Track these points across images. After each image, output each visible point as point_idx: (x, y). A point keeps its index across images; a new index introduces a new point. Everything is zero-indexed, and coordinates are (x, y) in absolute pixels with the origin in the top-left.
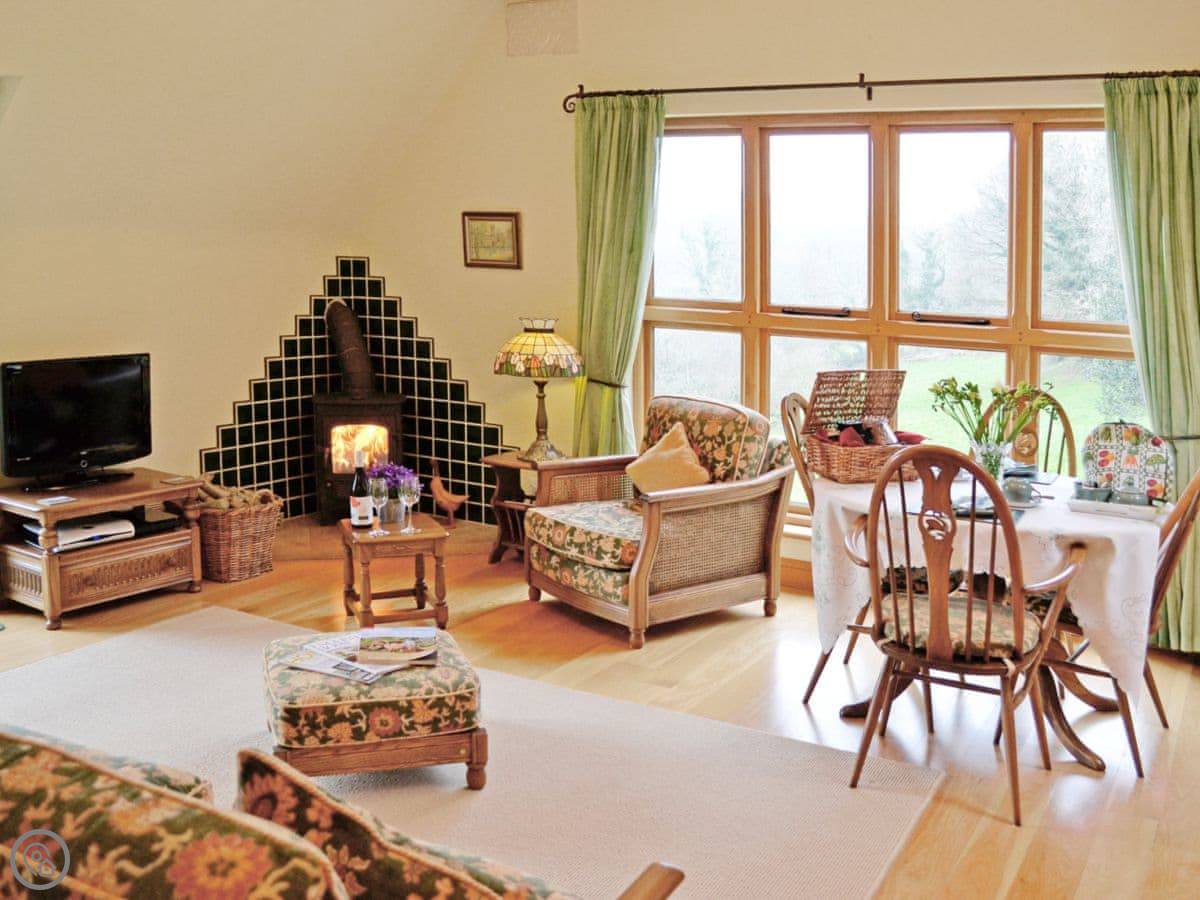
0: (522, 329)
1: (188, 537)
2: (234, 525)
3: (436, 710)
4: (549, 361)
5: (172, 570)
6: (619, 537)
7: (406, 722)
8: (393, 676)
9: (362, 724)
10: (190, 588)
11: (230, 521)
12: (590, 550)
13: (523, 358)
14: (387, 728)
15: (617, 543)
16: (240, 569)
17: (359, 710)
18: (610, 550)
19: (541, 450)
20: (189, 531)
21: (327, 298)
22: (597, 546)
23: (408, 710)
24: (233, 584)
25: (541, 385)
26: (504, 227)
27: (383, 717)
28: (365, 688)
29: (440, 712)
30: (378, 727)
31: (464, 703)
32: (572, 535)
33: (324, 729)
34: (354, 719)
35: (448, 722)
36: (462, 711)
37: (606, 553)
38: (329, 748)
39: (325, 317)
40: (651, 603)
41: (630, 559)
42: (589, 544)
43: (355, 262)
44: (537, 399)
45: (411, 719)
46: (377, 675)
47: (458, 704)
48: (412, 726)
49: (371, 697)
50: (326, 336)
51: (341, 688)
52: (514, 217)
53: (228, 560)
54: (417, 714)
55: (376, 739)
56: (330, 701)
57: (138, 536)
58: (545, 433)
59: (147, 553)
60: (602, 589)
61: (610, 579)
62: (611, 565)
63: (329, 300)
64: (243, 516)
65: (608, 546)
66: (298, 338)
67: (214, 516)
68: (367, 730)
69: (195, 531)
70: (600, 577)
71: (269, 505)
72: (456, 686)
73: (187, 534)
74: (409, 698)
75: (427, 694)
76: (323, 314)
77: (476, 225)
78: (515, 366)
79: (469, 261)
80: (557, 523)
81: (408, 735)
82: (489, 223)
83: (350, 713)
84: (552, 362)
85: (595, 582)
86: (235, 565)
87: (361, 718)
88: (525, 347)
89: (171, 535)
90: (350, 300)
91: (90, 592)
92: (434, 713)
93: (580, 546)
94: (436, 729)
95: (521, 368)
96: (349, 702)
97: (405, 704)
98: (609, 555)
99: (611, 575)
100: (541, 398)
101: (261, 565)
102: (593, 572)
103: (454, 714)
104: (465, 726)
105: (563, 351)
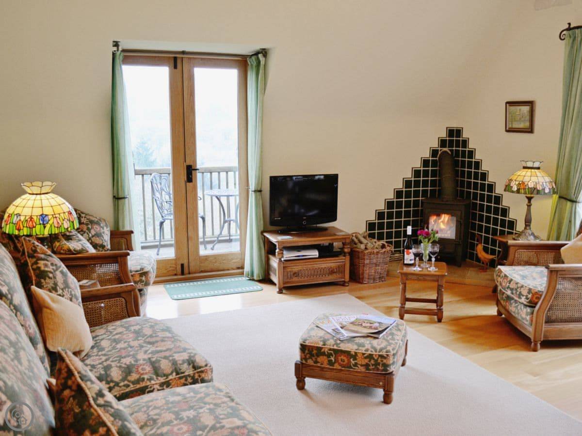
0: (522, 167)
1: (344, 260)
2: (366, 257)
3: (368, 360)
4: (531, 185)
5: (334, 274)
6: (532, 287)
7: (353, 362)
8: (355, 339)
9: (333, 359)
10: (343, 284)
11: (364, 255)
12: (516, 293)
13: (517, 183)
14: (344, 363)
15: (530, 291)
16: (368, 278)
17: (332, 352)
18: (525, 295)
19: (525, 235)
20: (344, 258)
21: (439, 149)
22: (519, 291)
23: (355, 356)
24: (365, 285)
25: (530, 199)
26: (526, 109)
27: (342, 357)
28: (339, 342)
29: (370, 361)
30: (340, 361)
31: (383, 359)
32: (510, 283)
33: (316, 357)
34: (329, 355)
35: (374, 367)
36: (381, 363)
37: (523, 296)
38: (319, 367)
39: (437, 159)
40: (545, 328)
41: (536, 300)
42: (516, 289)
43: (456, 130)
44: (526, 207)
45: (356, 361)
46: (347, 337)
47: (380, 359)
48: (356, 365)
49: (339, 347)
50: (438, 168)
51: (328, 340)
52: (531, 104)
53: (363, 274)
54: (358, 360)
55: (340, 368)
56: (320, 345)
57: (320, 257)
58: (530, 226)
59: (323, 266)
60: (521, 315)
61: (525, 310)
62: (525, 303)
63: (441, 150)
64: (371, 253)
65: (525, 292)
66: (422, 169)
67: (358, 252)
68: (335, 362)
69: (348, 258)
70: (521, 308)
71: (384, 250)
72: (381, 350)
73: (344, 259)
74: (357, 351)
75: (365, 351)
76: (436, 157)
77: (513, 108)
78: (512, 187)
79: (507, 129)
80: (506, 276)
81: (354, 369)
82: (518, 108)
83: (327, 352)
84: (532, 186)
85: (518, 310)
86: (366, 276)
87: (332, 356)
88: (519, 177)
89: (337, 258)
90: (453, 150)
91: (295, 279)
92: (367, 361)
93: (512, 289)
94: (367, 369)
95: (515, 188)
96: (329, 347)
97: (353, 354)
98: (524, 297)
99: (526, 308)
100: (529, 206)
101: (380, 277)
102: (518, 305)
103: (377, 364)
104: (382, 371)
105: (541, 180)
